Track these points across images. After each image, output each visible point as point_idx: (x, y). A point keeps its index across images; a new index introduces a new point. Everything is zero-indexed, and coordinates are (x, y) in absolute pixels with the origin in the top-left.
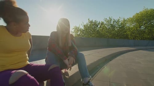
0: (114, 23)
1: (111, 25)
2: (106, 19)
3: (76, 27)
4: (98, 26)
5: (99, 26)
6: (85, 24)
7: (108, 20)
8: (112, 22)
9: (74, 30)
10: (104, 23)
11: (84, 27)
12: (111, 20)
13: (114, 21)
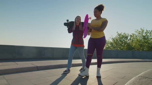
2: (137, 30)
4: (127, 38)
6: (114, 37)
10: (136, 35)
11: (113, 40)
12: (143, 31)
13: (147, 32)
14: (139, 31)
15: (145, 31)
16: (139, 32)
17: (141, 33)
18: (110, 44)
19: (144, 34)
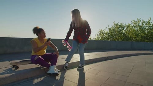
0: (143, 25)
1: (139, 27)
2: (134, 20)
3: (102, 30)
4: (123, 29)
5: (125, 29)
6: (110, 27)
7: (136, 22)
8: (141, 24)
9: (99, 33)
10: (132, 25)
11: (110, 30)
12: (139, 21)
13: (143, 23)
14: (135, 21)
15: (141, 21)
16: (135, 23)
17: (137, 23)
18: (106, 34)
19: (140, 25)
